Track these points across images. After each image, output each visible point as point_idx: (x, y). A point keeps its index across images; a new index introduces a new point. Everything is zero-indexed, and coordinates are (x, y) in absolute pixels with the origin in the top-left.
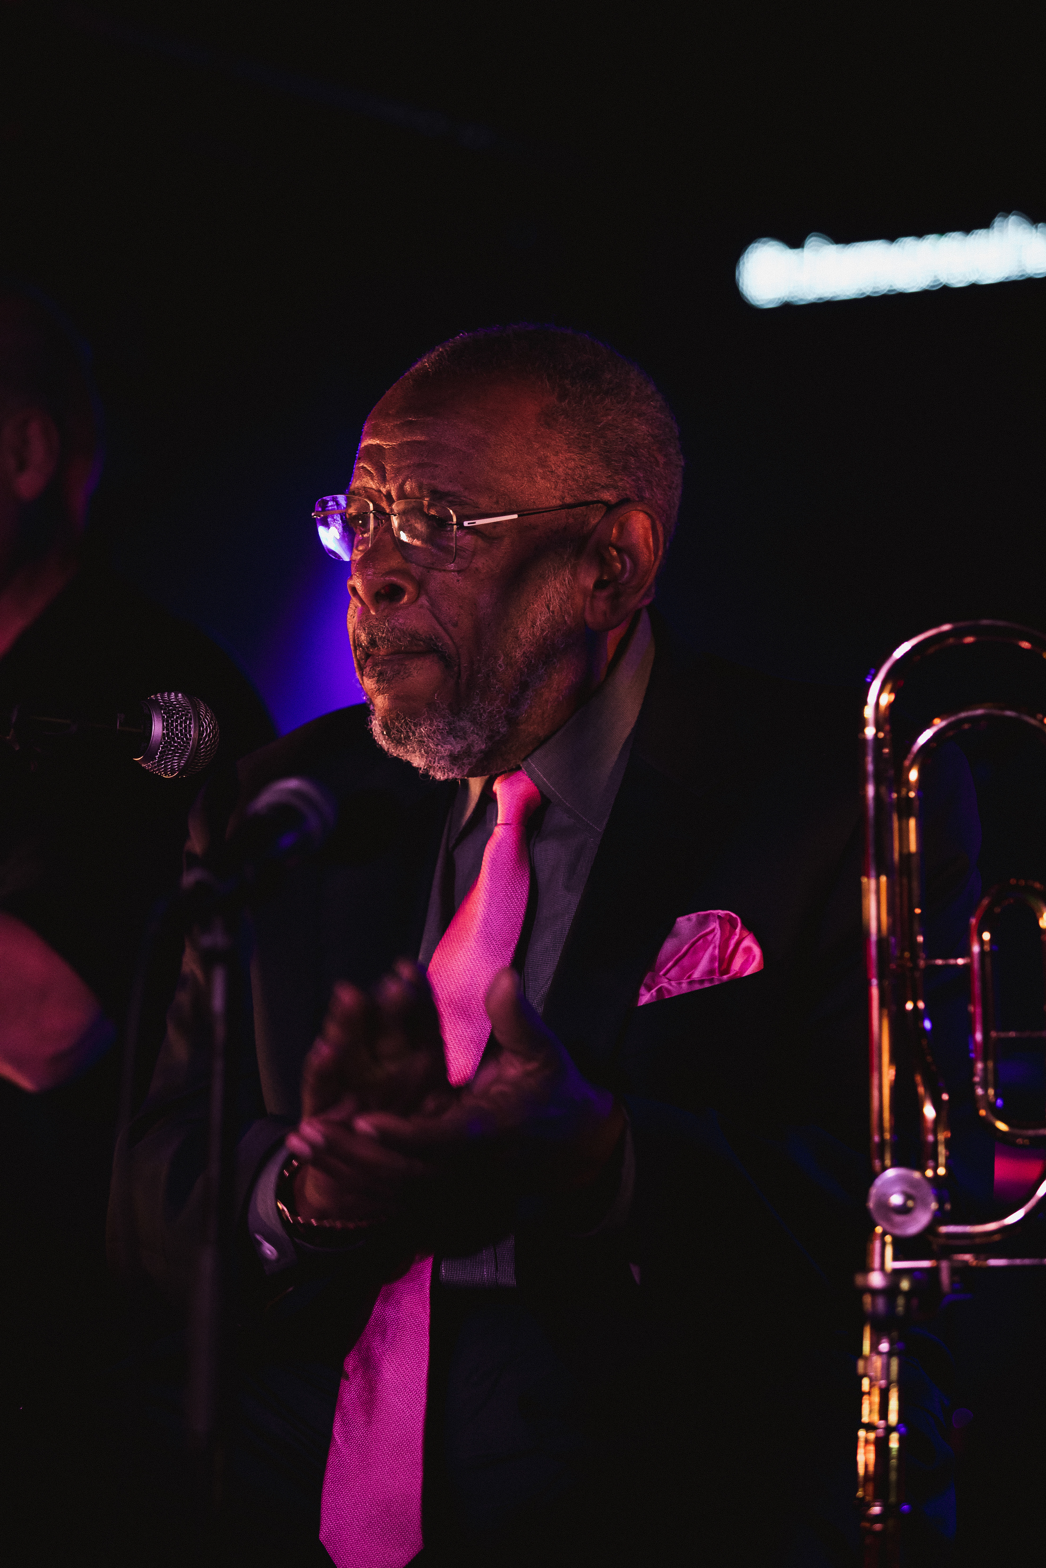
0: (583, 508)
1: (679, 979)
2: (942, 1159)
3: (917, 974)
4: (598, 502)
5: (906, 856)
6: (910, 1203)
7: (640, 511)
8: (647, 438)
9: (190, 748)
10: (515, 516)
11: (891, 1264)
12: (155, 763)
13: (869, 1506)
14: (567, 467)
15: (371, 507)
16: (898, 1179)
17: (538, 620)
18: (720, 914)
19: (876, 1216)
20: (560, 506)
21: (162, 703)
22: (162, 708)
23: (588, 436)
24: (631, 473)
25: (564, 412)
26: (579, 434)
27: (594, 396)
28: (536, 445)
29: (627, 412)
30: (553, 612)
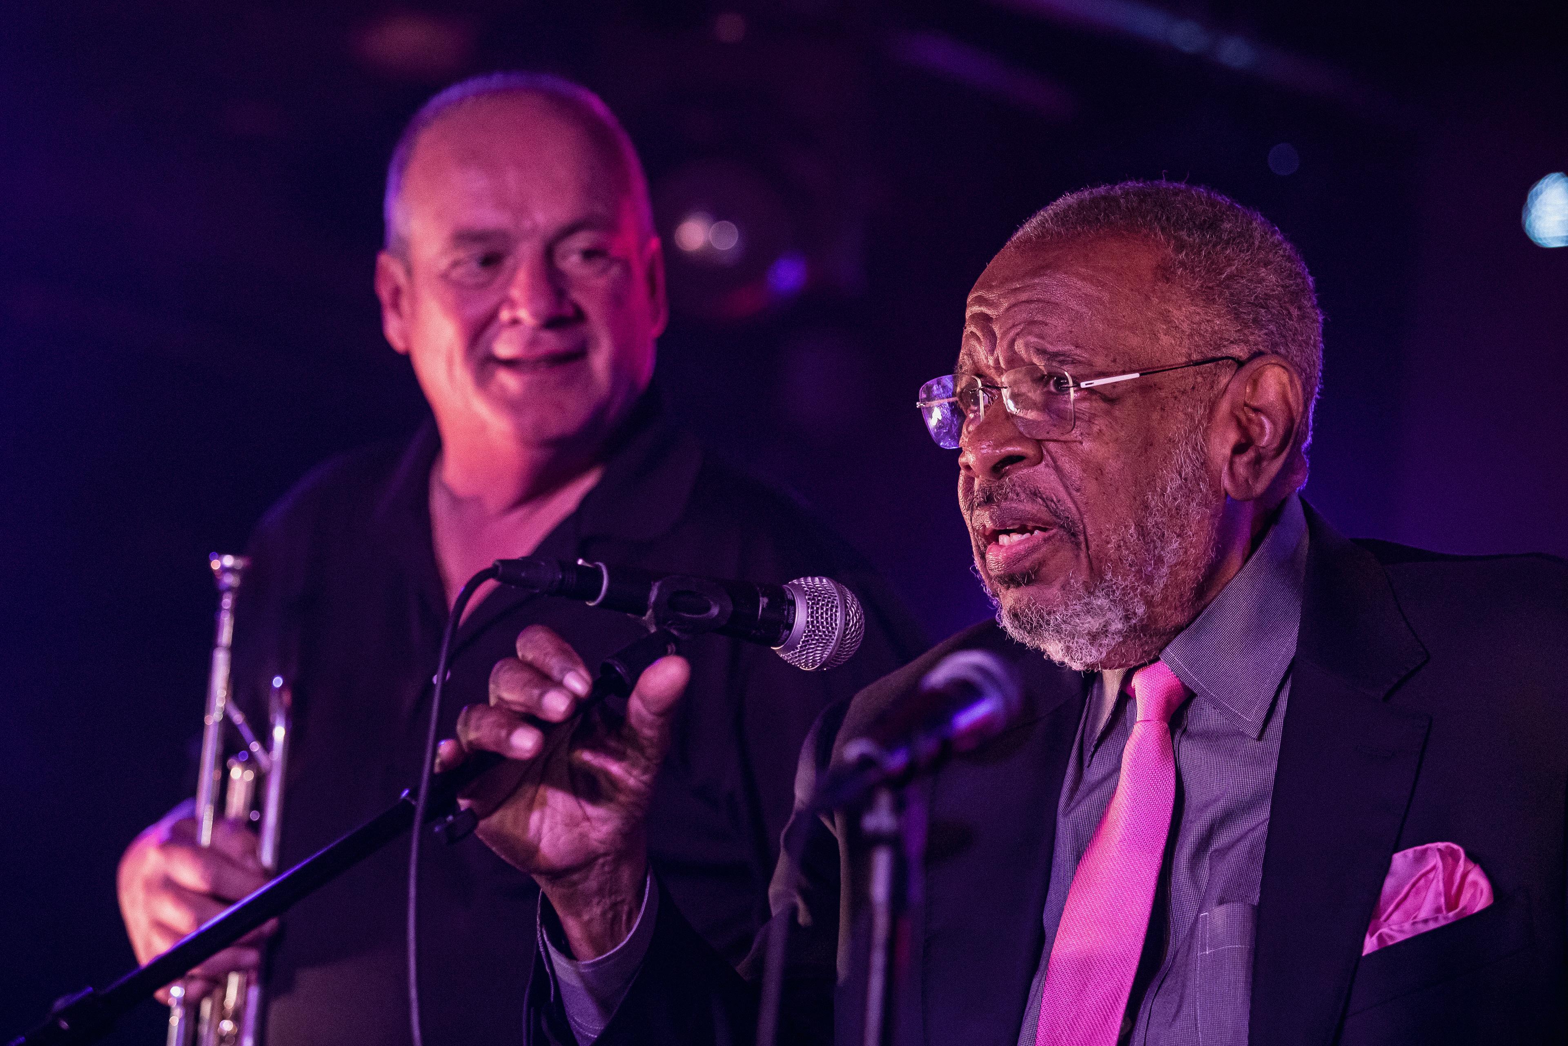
0: (1212, 365)
4: (1227, 358)
7: (1274, 364)
8: (1277, 289)
9: (835, 638)
10: (1137, 375)
12: (796, 653)
14: (1192, 322)
15: (980, 384)
17: (1169, 488)
18: (1439, 847)
20: (1186, 362)
21: (805, 589)
22: (806, 595)
23: (1211, 288)
24: (1262, 327)
25: (1182, 264)
26: (1202, 286)
27: (1214, 246)
28: (1155, 300)
29: (1252, 261)
30: (1186, 479)
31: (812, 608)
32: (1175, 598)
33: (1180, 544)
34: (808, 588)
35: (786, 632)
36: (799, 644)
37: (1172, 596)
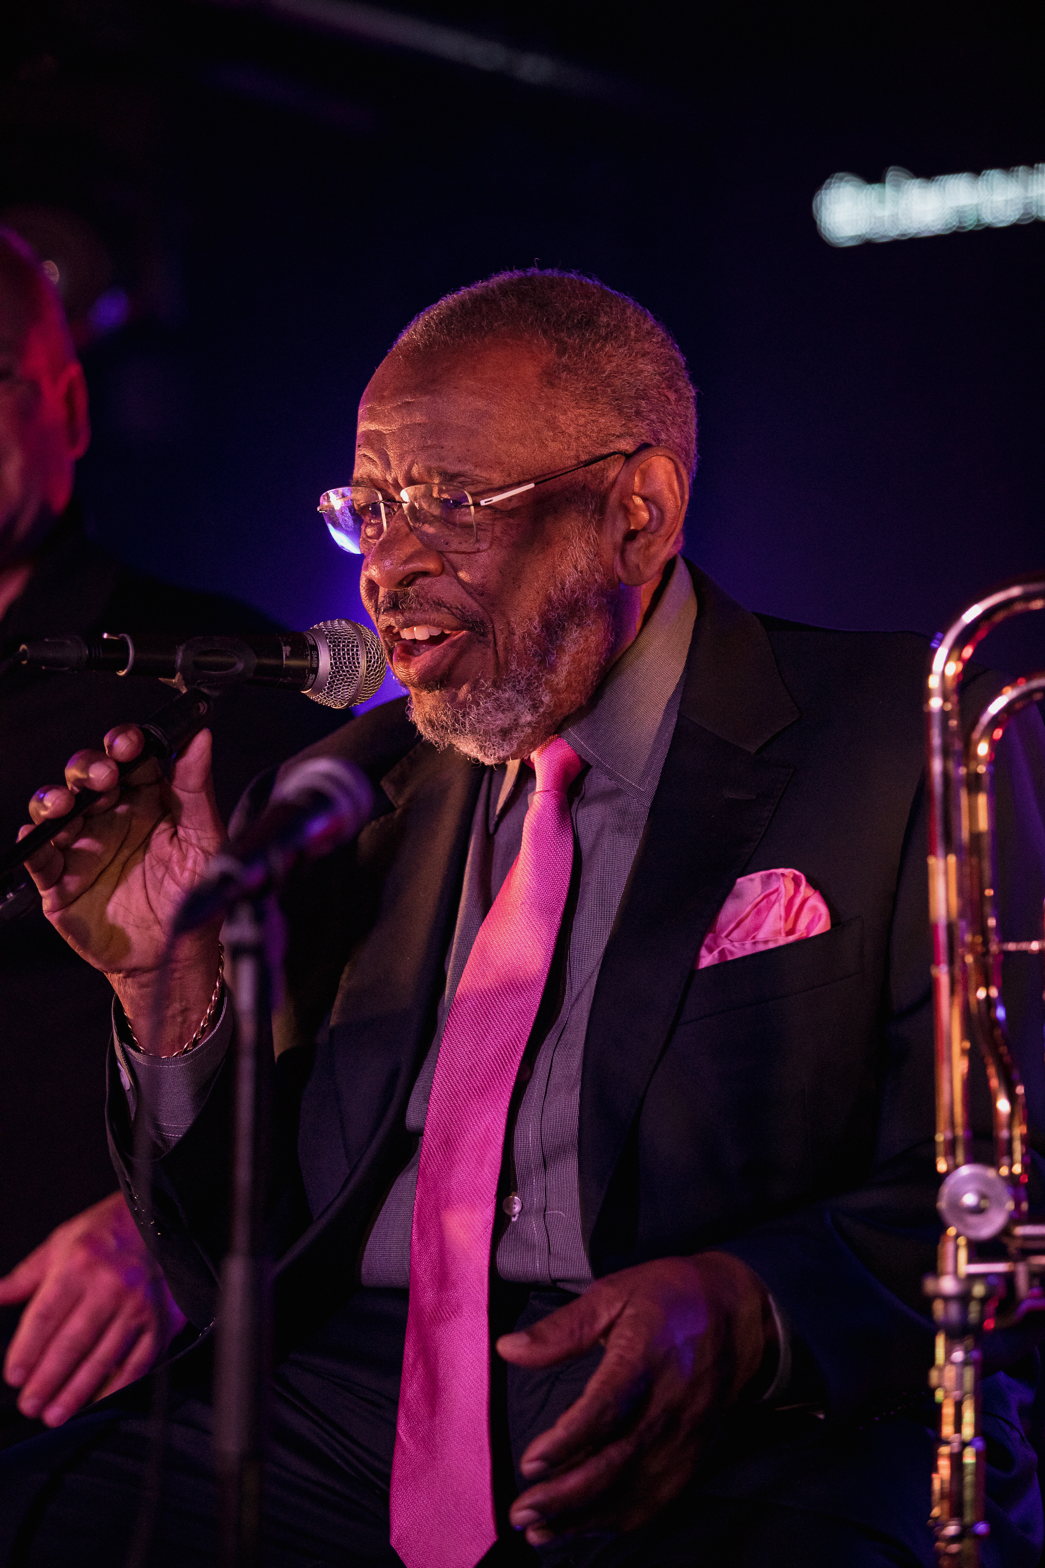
0: (601, 463)
1: (742, 940)
2: (1018, 1155)
3: (991, 960)
4: (614, 453)
5: (976, 836)
6: (984, 1203)
7: (662, 456)
8: (655, 378)
10: (532, 484)
11: (965, 1268)
12: (324, 694)
13: (944, 1526)
14: (578, 425)
15: (380, 498)
16: (972, 1178)
17: (567, 582)
18: (783, 873)
19: (948, 1217)
20: (576, 465)
21: (326, 633)
22: (327, 638)
23: (594, 388)
24: (644, 419)
25: (566, 368)
26: (585, 388)
27: (594, 344)
28: (542, 408)
29: (630, 355)
30: (581, 572)
31: (334, 650)
32: (579, 683)
33: (580, 633)
34: (328, 632)
35: (312, 676)
36: (326, 685)
37: (576, 681)
